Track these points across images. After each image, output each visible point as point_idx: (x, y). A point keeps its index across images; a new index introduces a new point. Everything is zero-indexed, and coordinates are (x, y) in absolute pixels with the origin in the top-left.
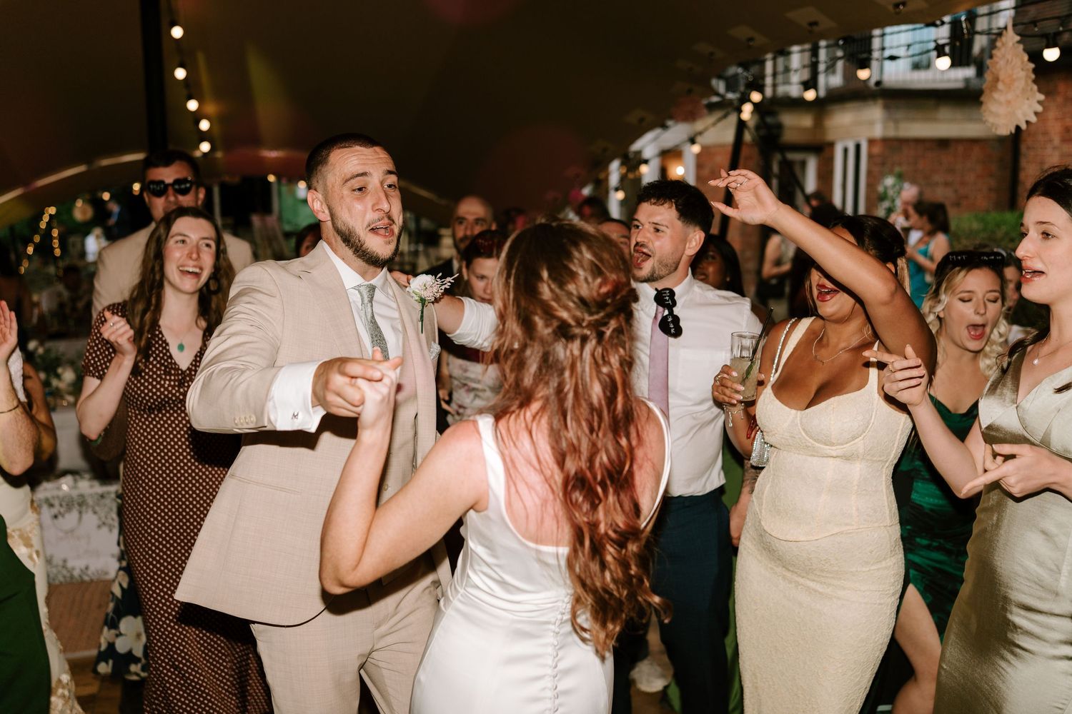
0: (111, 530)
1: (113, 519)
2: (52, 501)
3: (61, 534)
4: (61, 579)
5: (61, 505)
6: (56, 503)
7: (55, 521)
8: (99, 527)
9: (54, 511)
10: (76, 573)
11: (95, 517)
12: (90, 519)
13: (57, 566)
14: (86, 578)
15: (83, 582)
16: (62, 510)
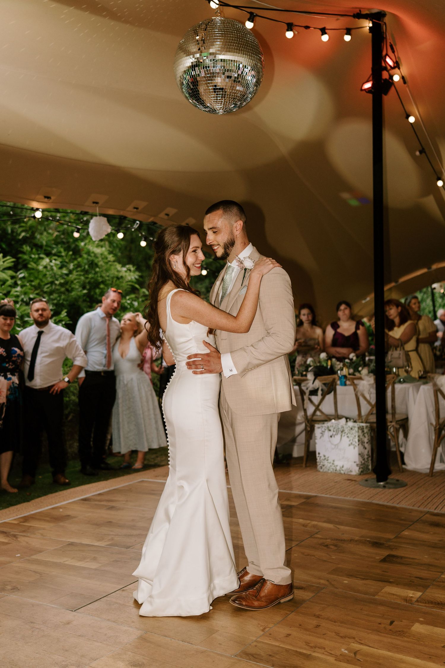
0: (354, 448)
1: (356, 442)
2: (330, 428)
3: (333, 447)
4: (332, 470)
5: (334, 431)
6: (332, 429)
7: (330, 438)
8: (350, 445)
9: (331, 433)
10: (338, 468)
11: (348, 440)
12: (346, 441)
13: (330, 463)
14: (342, 472)
15: (341, 473)
16: (334, 433)
